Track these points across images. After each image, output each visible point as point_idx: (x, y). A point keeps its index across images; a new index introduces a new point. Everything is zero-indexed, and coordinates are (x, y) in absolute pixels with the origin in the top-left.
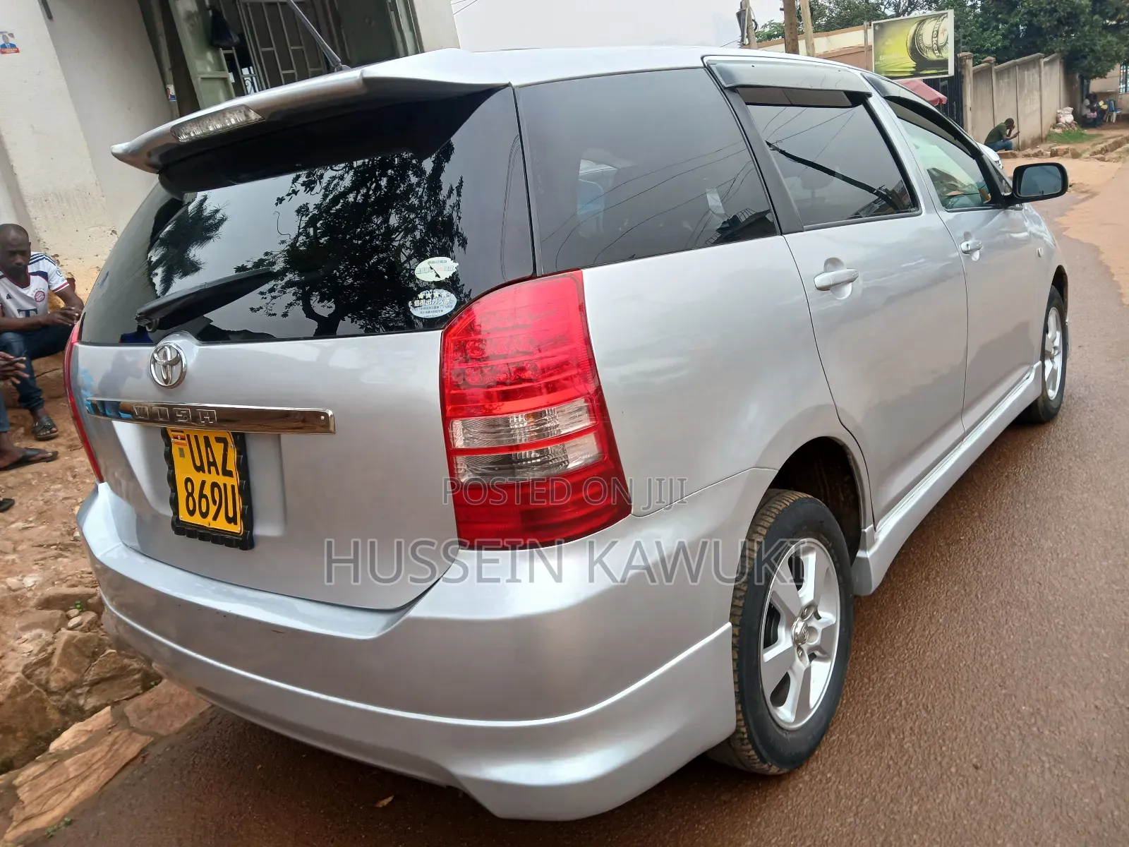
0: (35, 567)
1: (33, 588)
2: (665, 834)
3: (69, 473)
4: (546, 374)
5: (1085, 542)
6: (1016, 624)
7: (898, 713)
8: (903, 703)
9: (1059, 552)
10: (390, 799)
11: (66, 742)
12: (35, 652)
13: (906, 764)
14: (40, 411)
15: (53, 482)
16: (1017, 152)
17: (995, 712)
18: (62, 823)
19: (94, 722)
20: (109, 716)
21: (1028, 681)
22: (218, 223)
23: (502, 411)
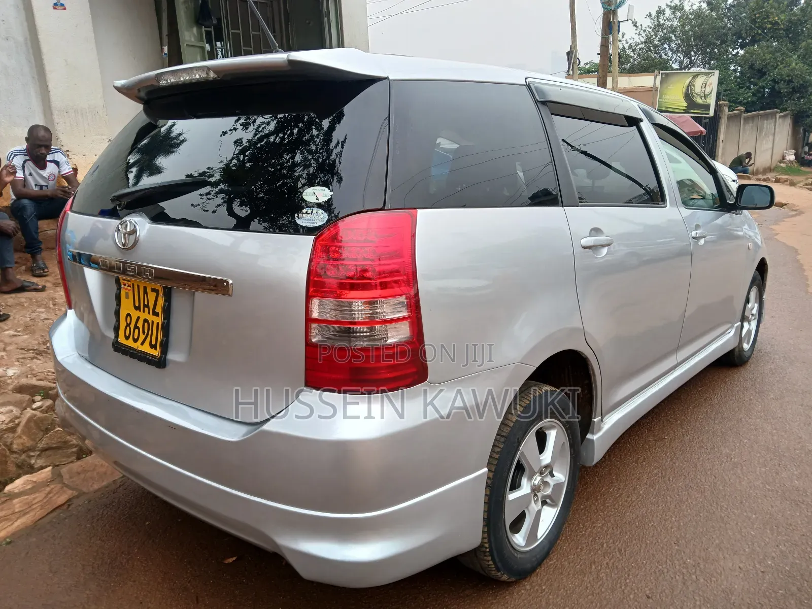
0: (17, 363)
1: (13, 377)
3: (51, 302)
4: (381, 276)
5: (752, 453)
6: (694, 503)
7: (599, 552)
8: (605, 545)
9: (732, 457)
10: (234, 559)
11: (18, 487)
12: (6, 422)
13: (599, 587)
15: (39, 306)
17: (668, 561)
18: (4, 542)
19: (39, 476)
20: (49, 473)
21: (695, 543)
22: (180, 142)
23: (348, 297)
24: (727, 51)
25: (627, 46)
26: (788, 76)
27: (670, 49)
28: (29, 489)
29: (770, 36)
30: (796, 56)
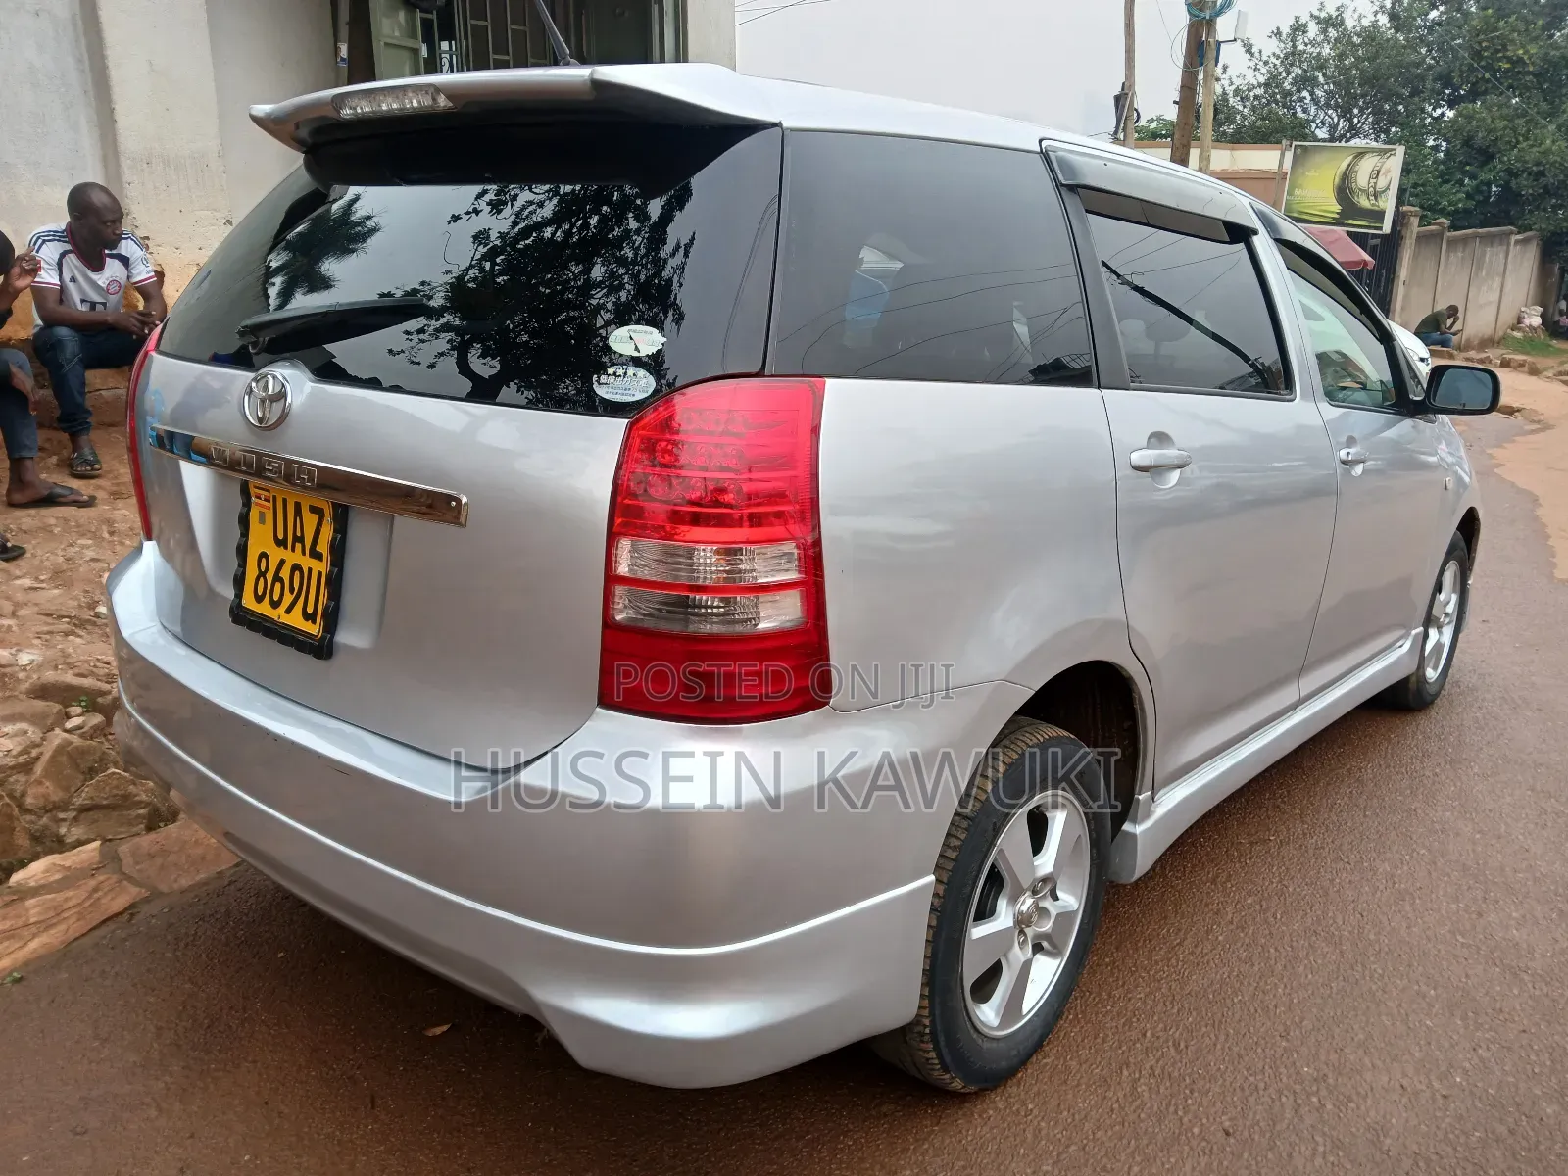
0: (37, 642)
1: (28, 668)
2: (797, 1140)
3: (104, 528)
4: (751, 502)
5: (1434, 875)
6: (1320, 962)
7: (1138, 1045)
8: (1148, 1034)
9: (1396, 880)
10: (445, 1028)
11: (35, 876)
12: (14, 752)
13: (1134, 1112)
14: (83, 439)
15: (83, 535)
16: (1455, 352)
17: (1267, 1068)
18: (8, 979)
19: (75, 858)
20: (95, 853)
21: (1320, 1038)
22: (367, 233)
23: (686, 538)
24: (1423, 110)
25: (1230, 90)
26: (1538, 164)
27: (1313, 99)
28: (56, 881)
29: (1506, 84)
30: (1554, 127)
